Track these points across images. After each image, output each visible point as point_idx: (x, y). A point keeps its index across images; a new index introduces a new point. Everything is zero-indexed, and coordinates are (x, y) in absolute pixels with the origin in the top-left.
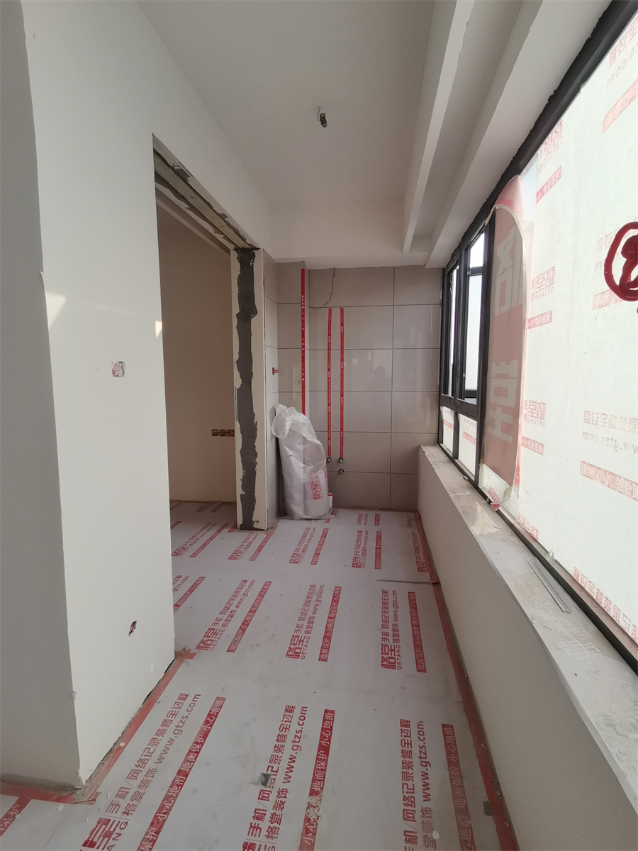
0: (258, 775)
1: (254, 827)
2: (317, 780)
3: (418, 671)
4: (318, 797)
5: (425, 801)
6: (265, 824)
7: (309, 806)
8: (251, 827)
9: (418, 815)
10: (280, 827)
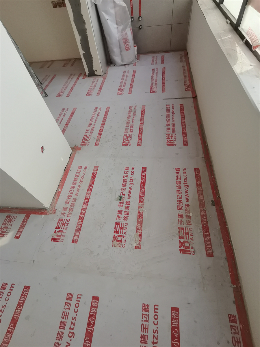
0: (117, 197)
1: (118, 217)
2: (142, 196)
3: (184, 145)
4: (142, 203)
5: (186, 202)
6: (122, 216)
7: (139, 207)
8: (117, 217)
9: (184, 208)
10: (128, 216)
